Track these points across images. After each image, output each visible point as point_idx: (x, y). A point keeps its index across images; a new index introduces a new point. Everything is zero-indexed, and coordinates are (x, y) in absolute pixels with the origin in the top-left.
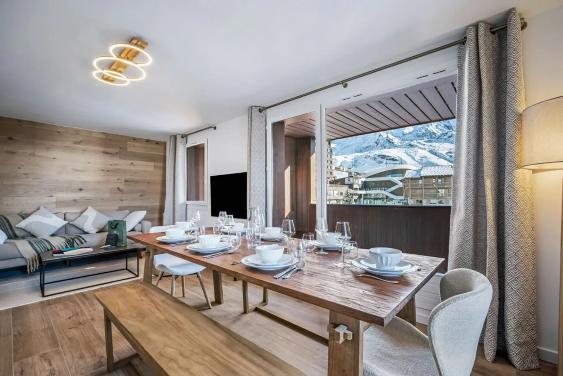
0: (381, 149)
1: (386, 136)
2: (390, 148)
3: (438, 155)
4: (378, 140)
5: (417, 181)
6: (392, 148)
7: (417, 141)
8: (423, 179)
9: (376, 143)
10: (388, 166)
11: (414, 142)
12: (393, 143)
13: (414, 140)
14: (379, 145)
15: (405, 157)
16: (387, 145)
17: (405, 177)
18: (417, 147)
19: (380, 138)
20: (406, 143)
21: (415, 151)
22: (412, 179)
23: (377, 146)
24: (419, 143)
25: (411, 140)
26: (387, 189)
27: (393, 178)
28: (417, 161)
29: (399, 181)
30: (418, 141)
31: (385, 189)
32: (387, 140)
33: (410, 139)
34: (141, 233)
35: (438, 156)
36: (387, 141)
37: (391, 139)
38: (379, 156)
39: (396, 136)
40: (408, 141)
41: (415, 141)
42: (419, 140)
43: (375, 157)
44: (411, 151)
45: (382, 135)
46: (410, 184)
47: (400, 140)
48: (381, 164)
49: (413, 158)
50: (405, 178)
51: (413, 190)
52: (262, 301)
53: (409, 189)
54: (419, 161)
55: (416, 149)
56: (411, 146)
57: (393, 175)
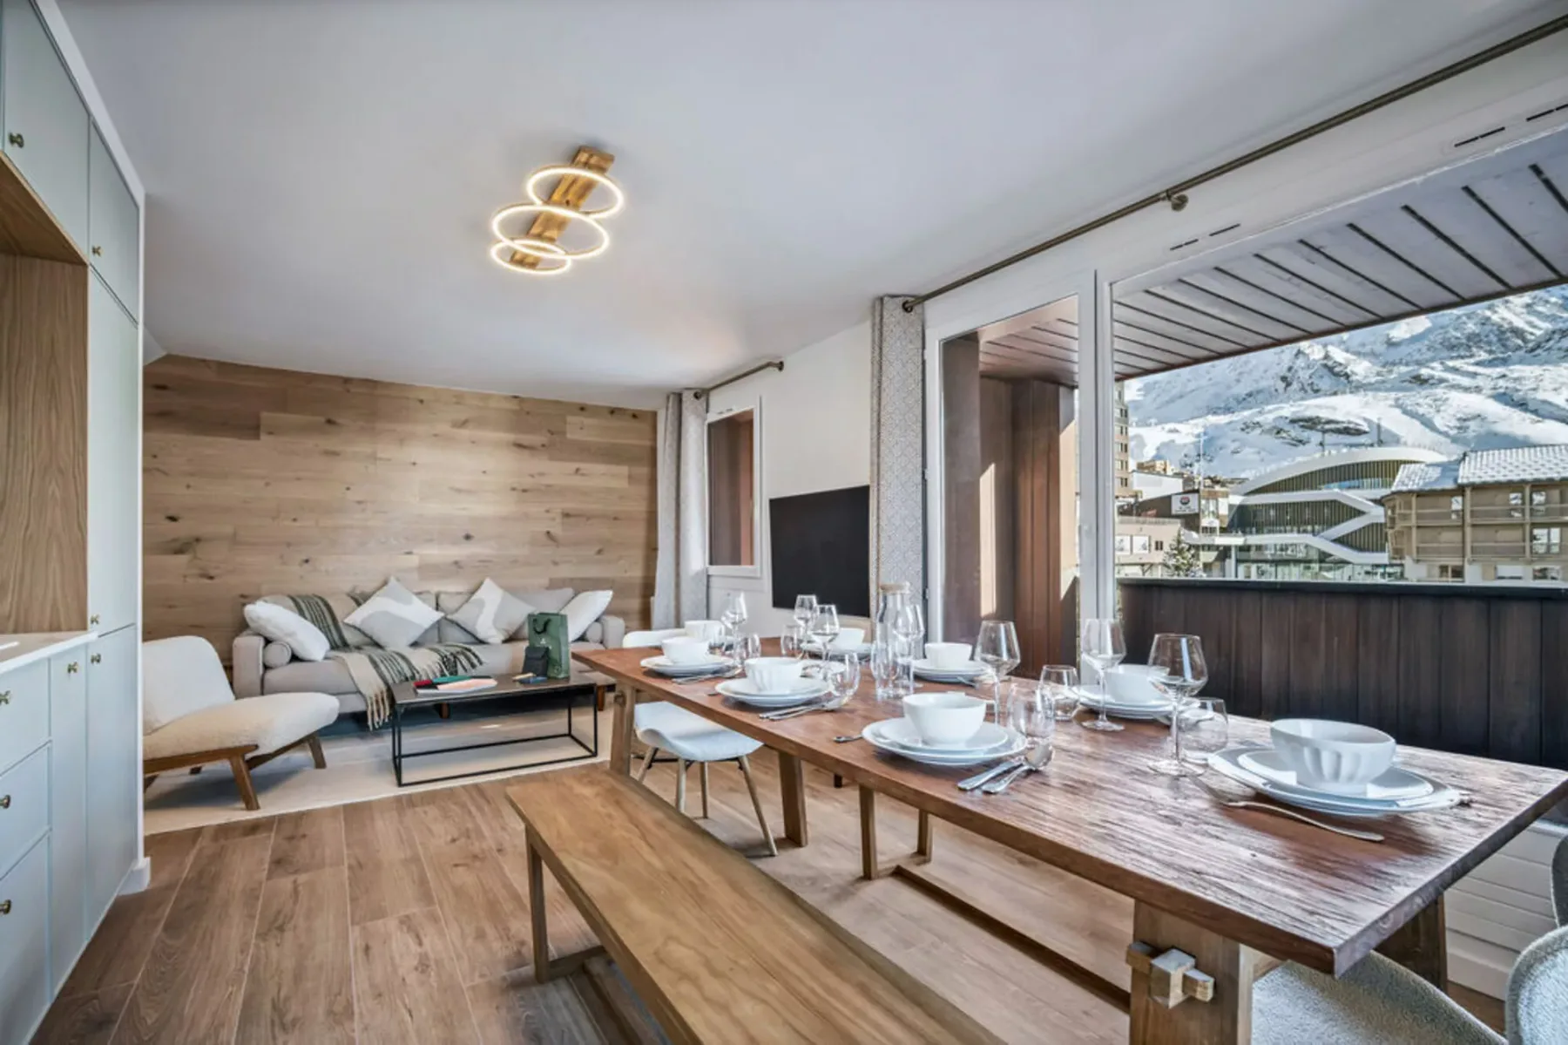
0: (1303, 399)
1: (1322, 355)
2: (1335, 394)
3: (1531, 407)
4: (1290, 369)
5: (1443, 500)
6: (1344, 393)
7: (1442, 363)
8: (1468, 492)
9: (1284, 379)
10: (1326, 453)
11: (1433, 369)
12: (1347, 376)
13: (1433, 360)
14: (1295, 386)
15: (1394, 421)
16: (1326, 383)
17: (1394, 489)
18: (1443, 385)
19: (1300, 362)
20: (1400, 374)
21: (1435, 400)
22: (1420, 494)
23: (1285, 389)
24: (1455, 370)
25: (1420, 364)
26: (1323, 530)
27: (1352, 494)
28: (1446, 434)
29: (1371, 504)
30: (1451, 363)
31: (1317, 527)
32: (1325, 366)
33: (1417, 357)
34: (601, 647)
35: (1535, 412)
36: (1325, 371)
37: (1340, 364)
38: (1293, 421)
39: (1358, 354)
40: (1407, 364)
41: (1435, 364)
42: (1452, 358)
43: (1281, 424)
44: (1420, 400)
45: (1307, 351)
46: (1414, 512)
47: (1374, 364)
48: (1301, 447)
49: (1428, 424)
50: (1393, 493)
51: (1429, 534)
52: (915, 850)
53: (1410, 528)
54: (1453, 432)
55: (1439, 391)
56: (1420, 381)
57: (1347, 483)
